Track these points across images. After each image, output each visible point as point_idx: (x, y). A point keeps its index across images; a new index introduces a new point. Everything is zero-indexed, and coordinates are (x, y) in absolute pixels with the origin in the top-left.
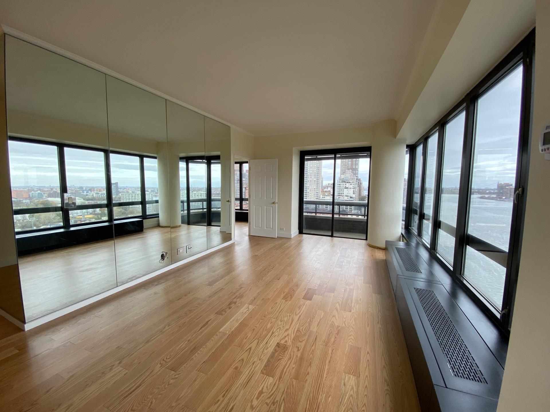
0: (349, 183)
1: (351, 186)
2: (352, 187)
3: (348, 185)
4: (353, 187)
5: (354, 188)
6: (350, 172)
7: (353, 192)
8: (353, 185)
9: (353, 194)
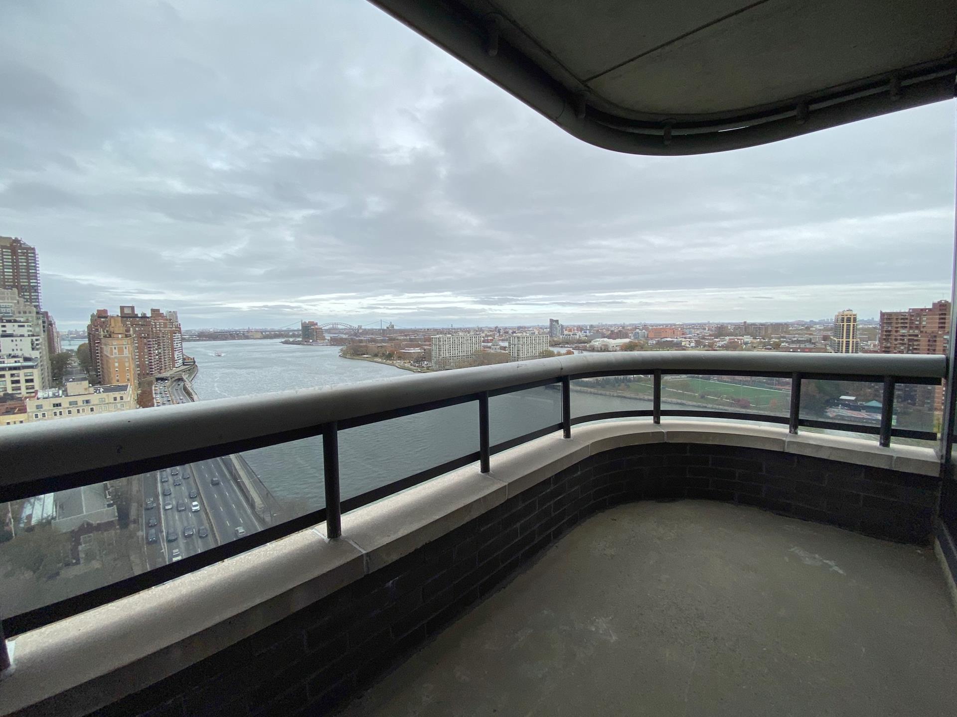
0: (15, 321)
1: (24, 331)
2: (26, 334)
3: (10, 328)
4: (30, 333)
5: (33, 335)
6: (14, 294)
7: (30, 344)
8: (31, 329)
9: (31, 349)
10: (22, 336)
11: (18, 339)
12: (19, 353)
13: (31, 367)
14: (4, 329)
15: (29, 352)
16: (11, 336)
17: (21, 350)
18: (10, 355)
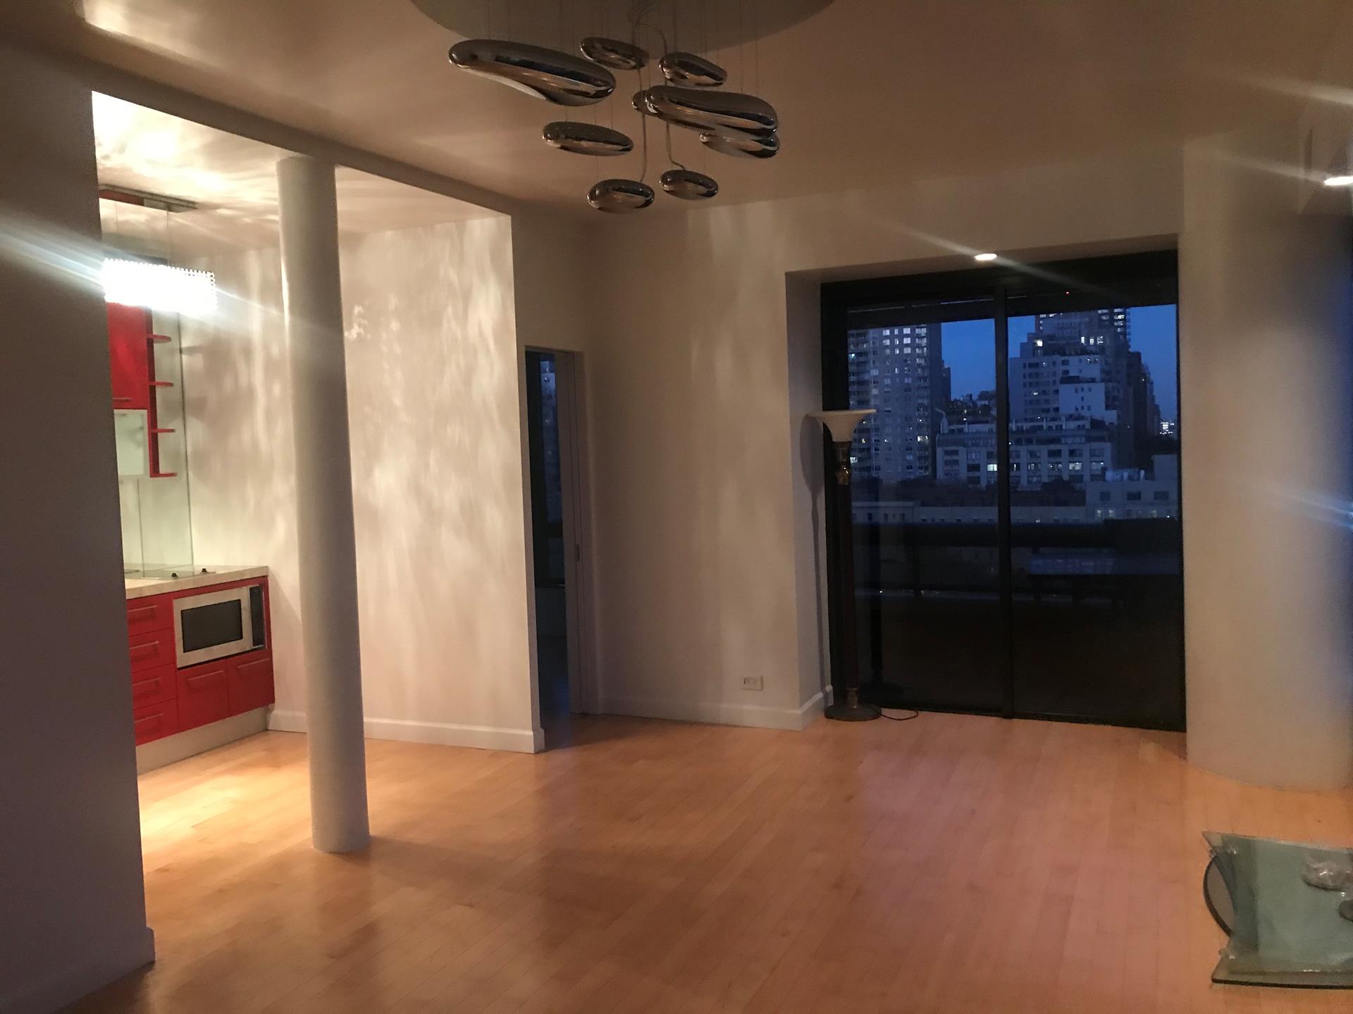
1: (1096, 371)
2: (1099, 377)
3: (1075, 366)
4: (1105, 376)
5: (1109, 381)
7: (1104, 398)
9: (1104, 406)
10: (1093, 381)
11: (1086, 386)
12: (1085, 413)
13: (1101, 439)
14: (1065, 368)
15: (1099, 410)
16: (1075, 380)
17: (1089, 408)
18: (1071, 416)
